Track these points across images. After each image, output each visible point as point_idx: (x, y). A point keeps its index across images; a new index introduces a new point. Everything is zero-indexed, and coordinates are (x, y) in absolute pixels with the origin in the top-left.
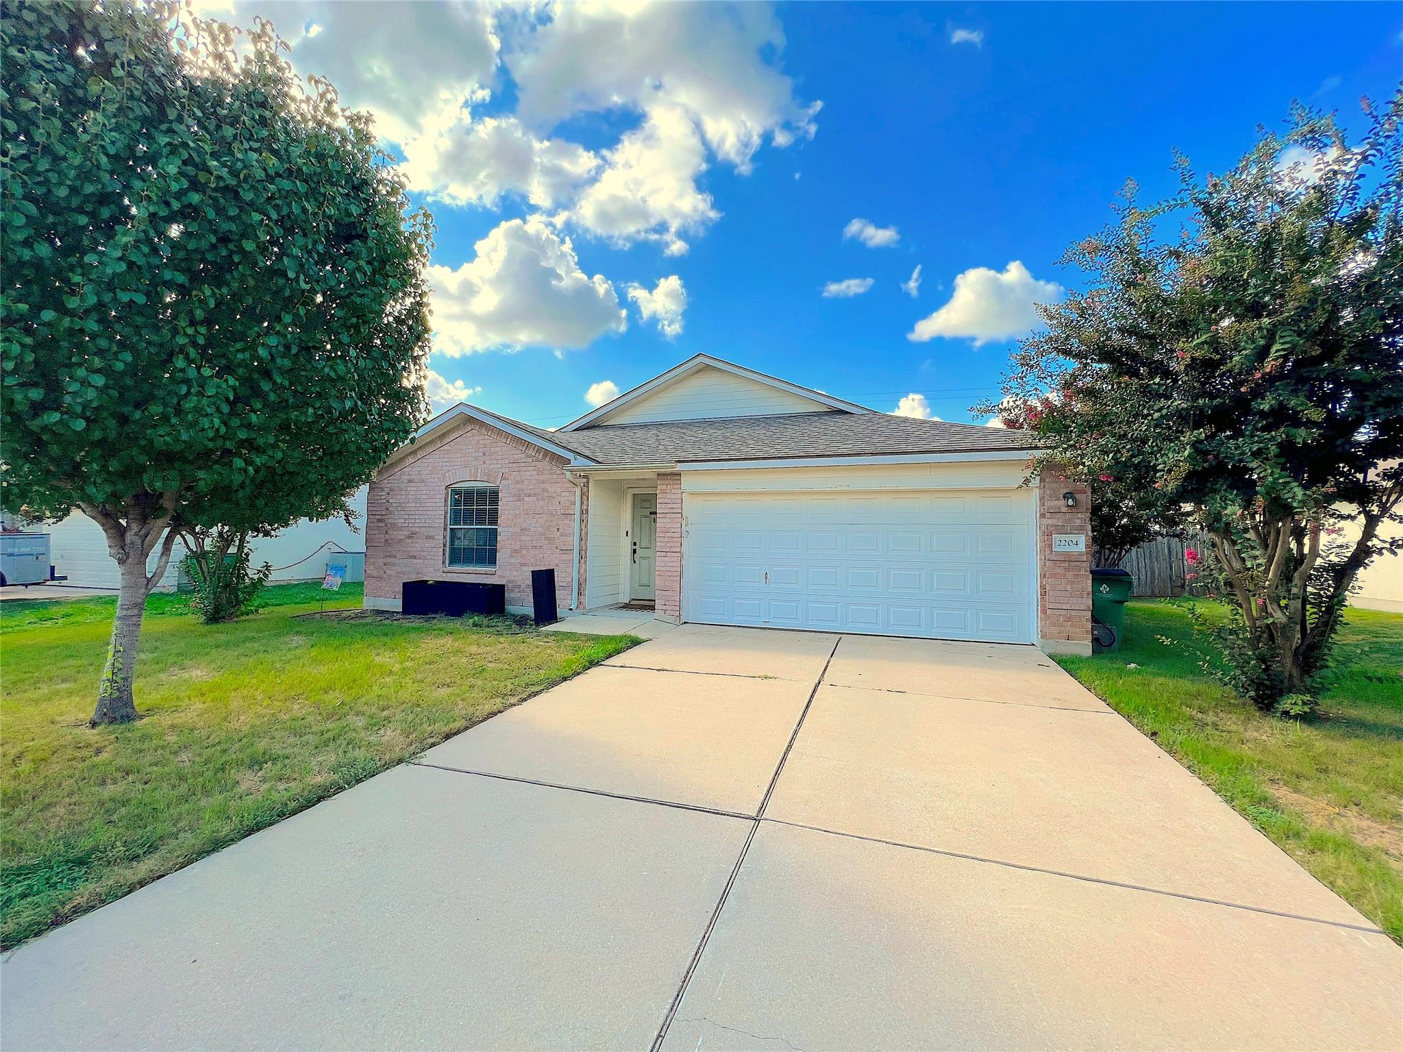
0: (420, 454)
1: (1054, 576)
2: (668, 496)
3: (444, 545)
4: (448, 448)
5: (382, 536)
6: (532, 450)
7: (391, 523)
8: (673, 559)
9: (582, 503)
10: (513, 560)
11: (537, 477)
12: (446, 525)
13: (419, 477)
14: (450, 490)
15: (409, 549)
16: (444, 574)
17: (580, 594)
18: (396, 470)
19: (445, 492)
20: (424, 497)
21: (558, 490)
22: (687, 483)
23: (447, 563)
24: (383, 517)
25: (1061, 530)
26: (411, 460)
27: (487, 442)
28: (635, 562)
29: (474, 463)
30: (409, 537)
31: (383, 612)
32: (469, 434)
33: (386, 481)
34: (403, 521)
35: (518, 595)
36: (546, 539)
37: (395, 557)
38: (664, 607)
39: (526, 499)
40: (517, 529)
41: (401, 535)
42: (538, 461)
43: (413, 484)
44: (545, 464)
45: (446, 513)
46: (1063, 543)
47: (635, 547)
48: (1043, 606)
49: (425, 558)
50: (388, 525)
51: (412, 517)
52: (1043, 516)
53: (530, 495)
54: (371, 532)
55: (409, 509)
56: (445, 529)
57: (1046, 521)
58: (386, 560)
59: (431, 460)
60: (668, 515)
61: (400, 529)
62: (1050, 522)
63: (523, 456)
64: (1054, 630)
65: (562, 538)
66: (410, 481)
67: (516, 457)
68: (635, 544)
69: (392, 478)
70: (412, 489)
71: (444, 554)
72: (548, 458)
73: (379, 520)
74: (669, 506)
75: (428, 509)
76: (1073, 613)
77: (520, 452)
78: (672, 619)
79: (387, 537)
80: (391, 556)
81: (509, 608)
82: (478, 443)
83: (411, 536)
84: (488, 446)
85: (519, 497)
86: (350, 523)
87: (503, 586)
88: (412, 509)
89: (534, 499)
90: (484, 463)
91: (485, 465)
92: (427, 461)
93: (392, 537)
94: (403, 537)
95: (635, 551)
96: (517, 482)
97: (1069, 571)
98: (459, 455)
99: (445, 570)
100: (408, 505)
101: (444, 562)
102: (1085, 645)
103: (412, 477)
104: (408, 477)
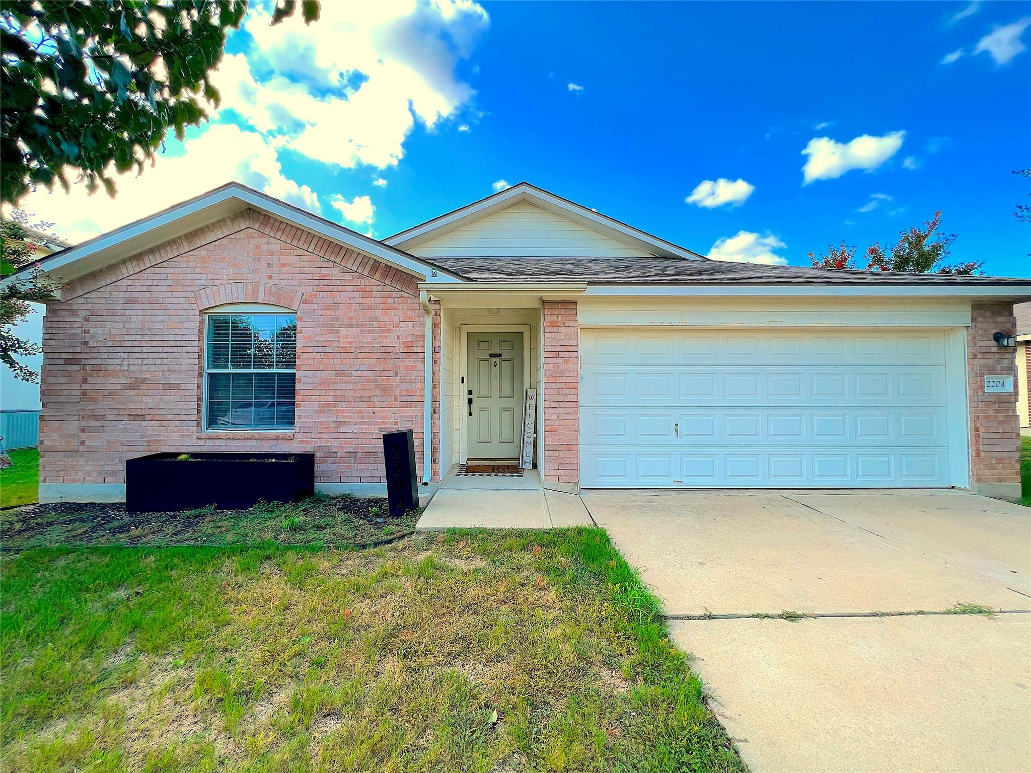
0: (149, 261)
1: (987, 417)
2: (561, 330)
3: (200, 399)
4: (204, 253)
5: (77, 386)
6: (352, 260)
7: (93, 366)
8: (567, 411)
9: (434, 338)
10: (322, 418)
11: (360, 301)
12: (201, 368)
13: (148, 295)
14: (206, 317)
15: (131, 405)
16: (201, 442)
17: (434, 461)
18: (103, 283)
19: (198, 319)
20: (158, 325)
21: (396, 320)
22: (585, 315)
23: (204, 423)
24: (79, 356)
25: (992, 371)
26: (131, 268)
27: (273, 247)
28: (470, 414)
29: (251, 278)
30: (131, 387)
31: (82, 507)
32: (242, 235)
33: (81, 300)
34: (118, 362)
35: (334, 467)
36: (377, 387)
37: (103, 418)
38: (558, 473)
39: (344, 331)
40: (329, 374)
41: (116, 383)
42: (362, 277)
43: (135, 306)
44: (375, 284)
45: (201, 350)
46: (992, 383)
47: (470, 397)
48: (978, 449)
49: (162, 419)
50: (88, 369)
51: (135, 356)
52: (975, 356)
53: (350, 326)
54: (52, 380)
55: (128, 344)
56: (200, 375)
57: (979, 362)
58: (84, 424)
59: (172, 271)
60: (561, 355)
62: (981, 362)
63: (337, 270)
64: (987, 472)
65: (404, 386)
66: (129, 301)
67: (324, 271)
68: (470, 392)
69: (94, 294)
70: (134, 313)
71: (199, 412)
72: (378, 275)
73: (68, 362)
74: (562, 343)
75: (167, 343)
76: (1004, 455)
77: (331, 264)
78: (568, 487)
79: (85, 386)
80: (96, 418)
81: (321, 487)
82: (258, 248)
83: (135, 385)
84: (276, 253)
85: (332, 328)
86: (12, 363)
87: (313, 455)
88: (136, 343)
89: (355, 331)
90: (270, 277)
91: (272, 282)
92: (162, 271)
93: (98, 386)
94: (119, 387)
95: (470, 401)
96: (327, 308)
97: (999, 412)
98: (225, 265)
99: (203, 435)
100: (127, 337)
101: (198, 424)
102: (1016, 486)
103: (135, 295)
104: (127, 295)
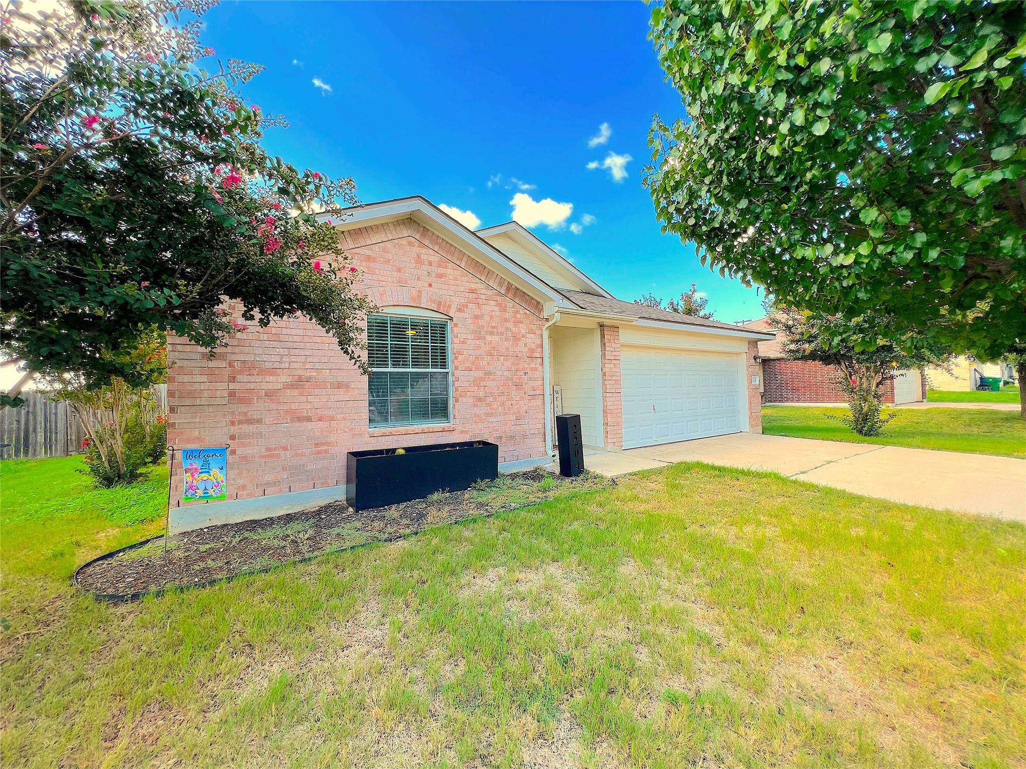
1: (753, 396)
2: (613, 345)
3: (367, 397)
5: (222, 386)
6: (493, 279)
8: (617, 399)
10: (476, 411)
16: (373, 440)
24: (223, 350)
27: (433, 258)
30: (294, 386)
32: (404, 242)
34: (278, 358)
36: (513, 384)
37: (259, 421)
38: (614, 440)
39: (488, 338)
40: (480, 374)
41: (274, 382)
42: (500, 295)
44: (508, 301)
46: (754, 380)
49: (332, 418)
50: (237, 365)
51: (297, 352)
53: (492, 334)
55: (286, 338)
60: (613, 362)
61: (272, 371)
62: (751, 370)
63: (482, 286)
64: (754, 423)
65: (531, 383)
67: (472, 285)
71: (367, 410)
72: (510, 294)
74: (613, 354)
76: (758, 414)
77: (477, 280)
79: (233, 386)
82: (419, 257)
83: (298, 384)
84: (434, 264)
85: (480, 334)
90: (430, 285)
91: (432, 289)
93: (250, 386)
94: (279, 386)
96: (476, 317)
97: (756, 394)
99: (376, 433)
100: (284, 331)
102: (760, 428)
